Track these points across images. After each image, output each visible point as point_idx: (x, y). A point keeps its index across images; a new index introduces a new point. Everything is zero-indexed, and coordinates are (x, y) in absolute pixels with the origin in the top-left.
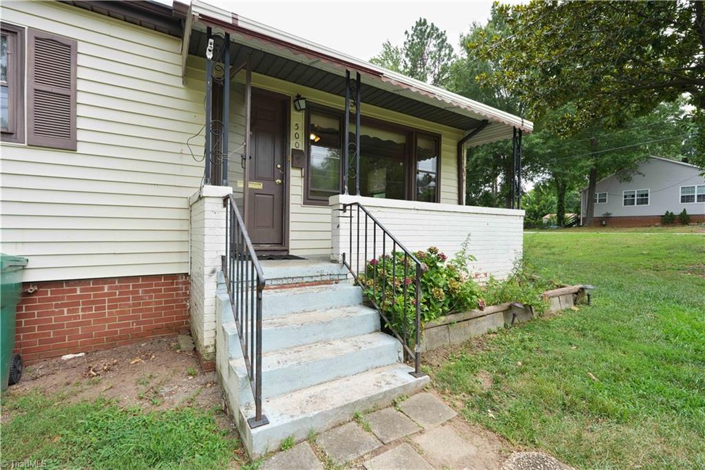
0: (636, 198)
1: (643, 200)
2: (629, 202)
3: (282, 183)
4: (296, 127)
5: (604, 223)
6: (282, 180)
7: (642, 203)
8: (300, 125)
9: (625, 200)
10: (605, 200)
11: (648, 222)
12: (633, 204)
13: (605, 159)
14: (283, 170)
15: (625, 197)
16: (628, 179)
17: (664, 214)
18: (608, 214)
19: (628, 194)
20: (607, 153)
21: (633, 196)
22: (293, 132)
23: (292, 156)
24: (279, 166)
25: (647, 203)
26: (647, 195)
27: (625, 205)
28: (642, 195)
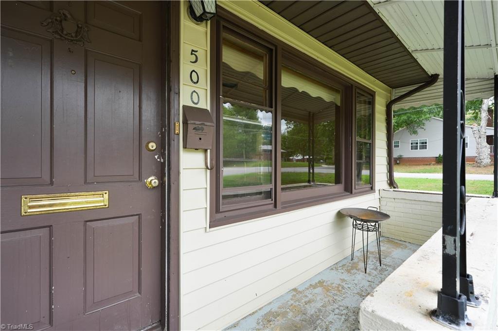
0: (419, 145)
1: (424, 145)
2: (414, 147)
3: (162, 184)
4: (193, 58)
5: (398, 162)
6: (161, 178)
7: (423, 148)
8: (201, 54)
9: (412, 146)
10: (398, 146)
11: (428, 161)
12: (417, 149)
13: (402, 118)
14: (162, 155)
15: (412, 144)
16: (415, 132)
17: (438, 156)
18: (401, 156)
19: (413, 142)
20: (403, 114)
21: (417, 143)
22: (185, 68)
23: (185, 123)
24: (152, 146)
25: (426, 148)
26: (426, 143)
27: (412, 149)
28: (423, 143)
